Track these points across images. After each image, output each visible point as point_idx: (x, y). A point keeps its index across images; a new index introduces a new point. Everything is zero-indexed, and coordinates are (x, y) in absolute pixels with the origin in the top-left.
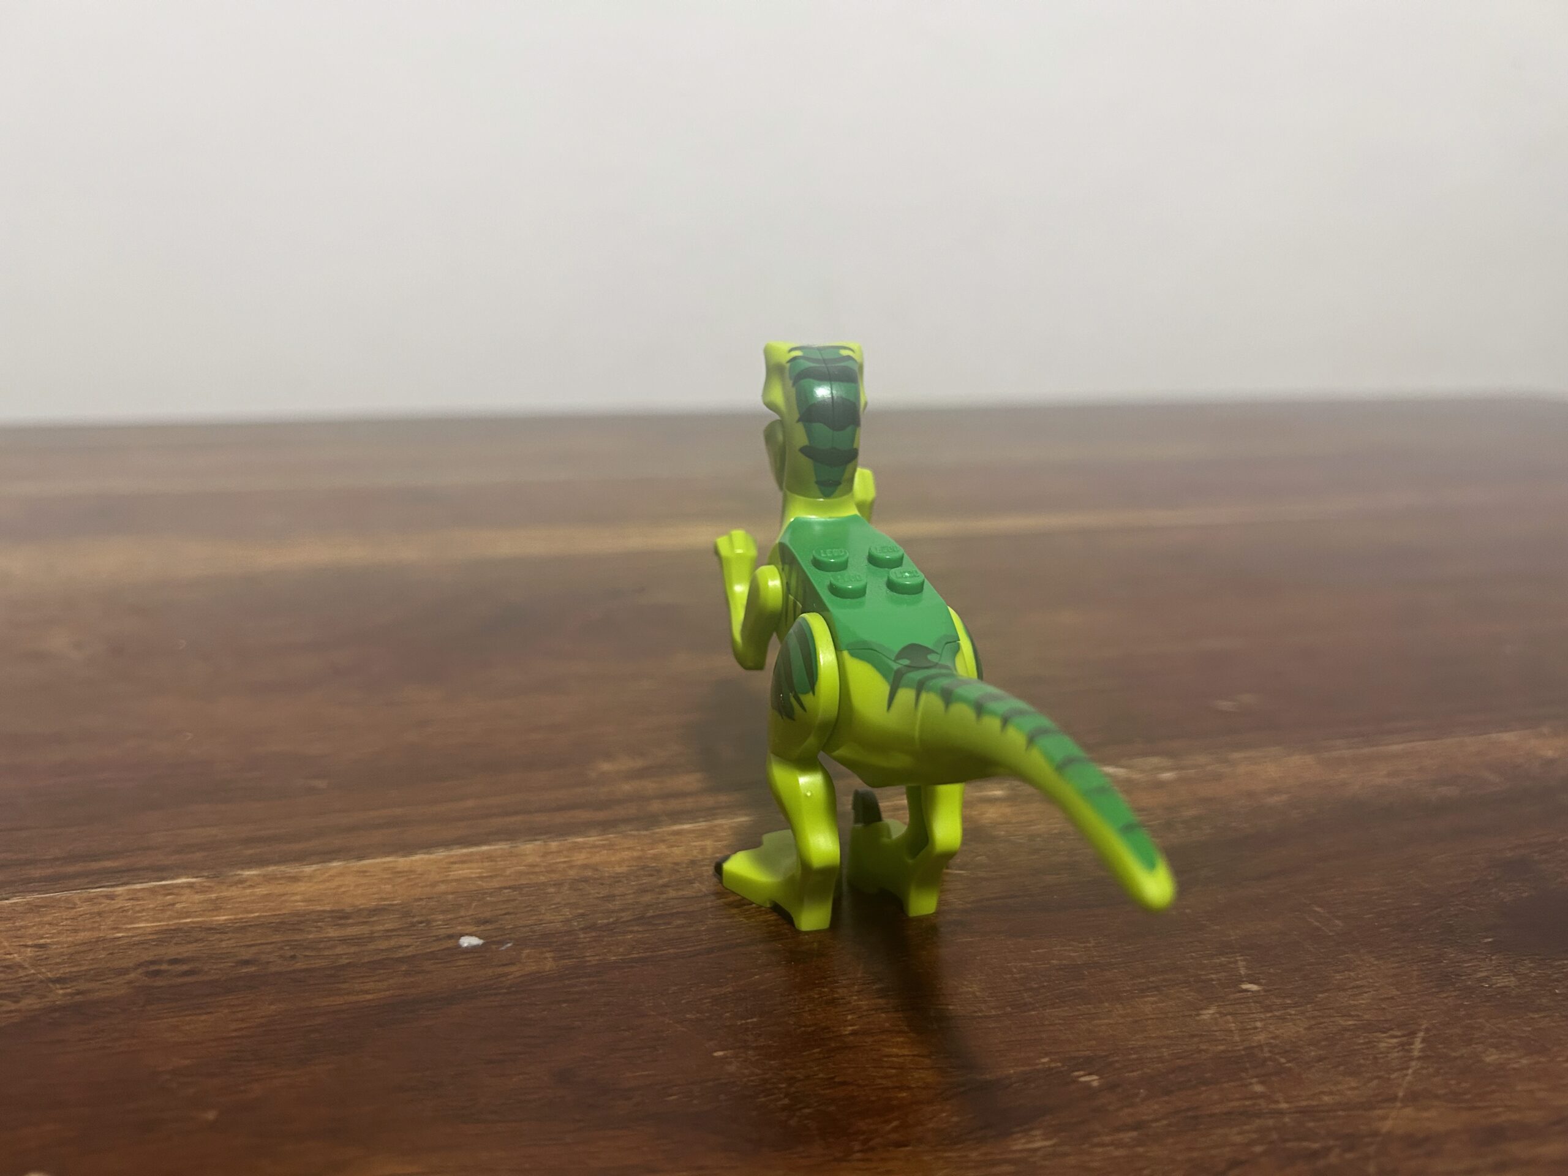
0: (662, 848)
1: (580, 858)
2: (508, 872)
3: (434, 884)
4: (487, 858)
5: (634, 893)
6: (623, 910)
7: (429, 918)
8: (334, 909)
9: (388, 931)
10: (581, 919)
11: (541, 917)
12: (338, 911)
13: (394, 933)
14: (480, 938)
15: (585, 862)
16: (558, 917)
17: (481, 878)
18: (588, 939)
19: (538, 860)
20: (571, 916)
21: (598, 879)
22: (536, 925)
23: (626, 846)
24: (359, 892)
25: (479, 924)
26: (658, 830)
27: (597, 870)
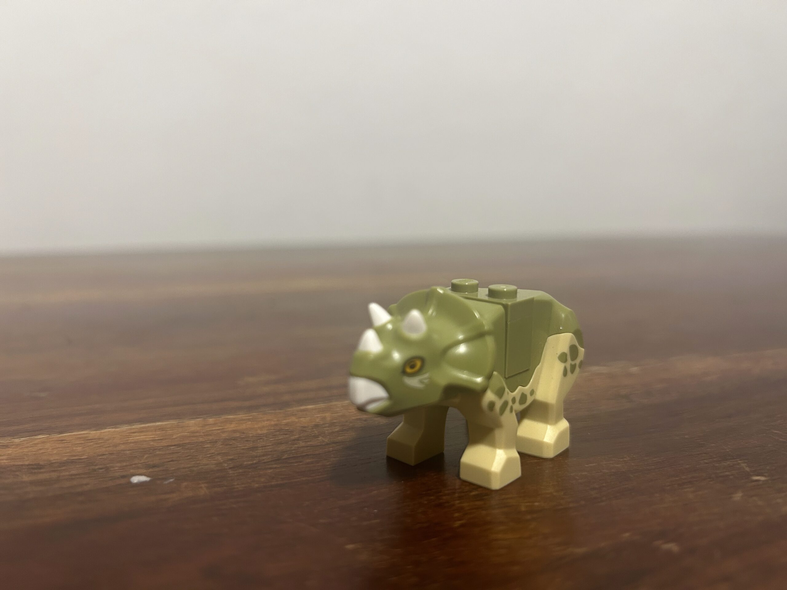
0: (294, 419)
1: (231, 427)
2: (174, 437)
3: (116, 446)
4: (159, 429)
5: (272, 445)
6: (263, 456)
7: (108, 465)
8: (31, 463)
9: (72, 475)
10: (231, 462)
11: (198, 462)
12: (35, 465)
13: (78, 477)
14: (148, 476)
15: (234, 429)
16: (212, 462)
17: (153, 441)
18: (236, 474)
19: (198, 429)
20: (222, 461)
21: (245, 438)
22: (194, 467)
23: (266, 419)
24: (55, 452)
25: (147, 468)
26: (290, 409)
27: (244, 433)
